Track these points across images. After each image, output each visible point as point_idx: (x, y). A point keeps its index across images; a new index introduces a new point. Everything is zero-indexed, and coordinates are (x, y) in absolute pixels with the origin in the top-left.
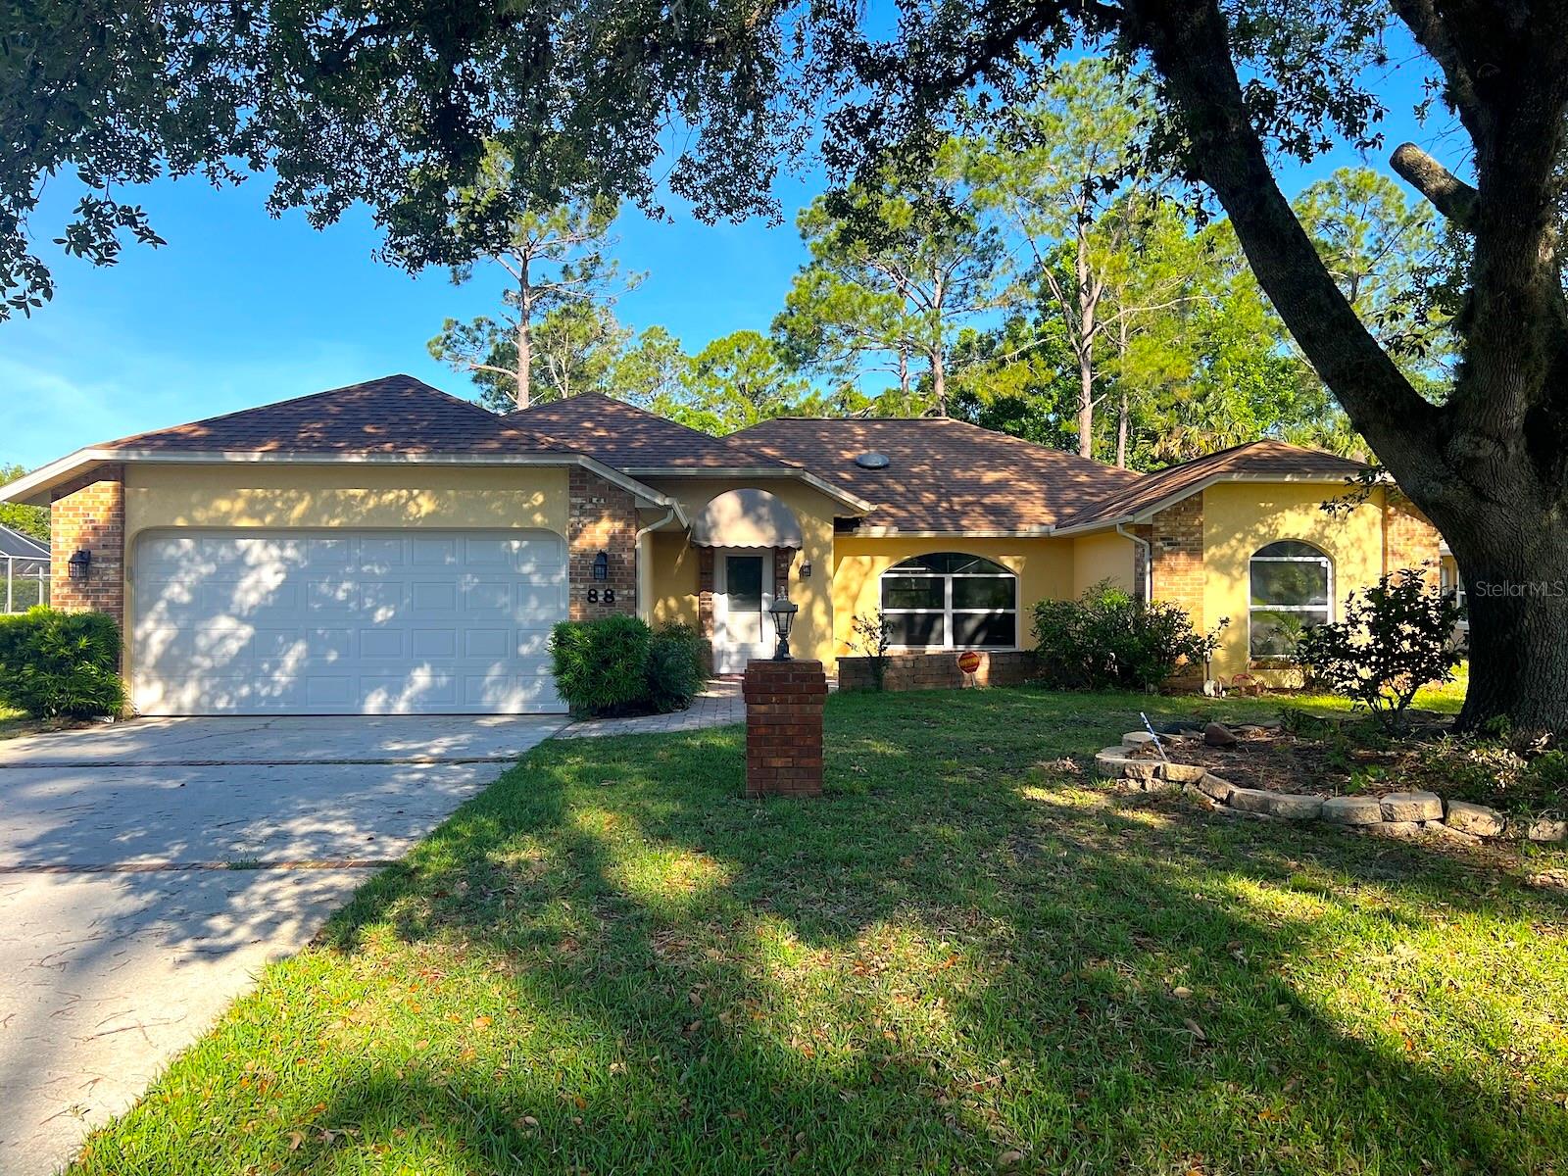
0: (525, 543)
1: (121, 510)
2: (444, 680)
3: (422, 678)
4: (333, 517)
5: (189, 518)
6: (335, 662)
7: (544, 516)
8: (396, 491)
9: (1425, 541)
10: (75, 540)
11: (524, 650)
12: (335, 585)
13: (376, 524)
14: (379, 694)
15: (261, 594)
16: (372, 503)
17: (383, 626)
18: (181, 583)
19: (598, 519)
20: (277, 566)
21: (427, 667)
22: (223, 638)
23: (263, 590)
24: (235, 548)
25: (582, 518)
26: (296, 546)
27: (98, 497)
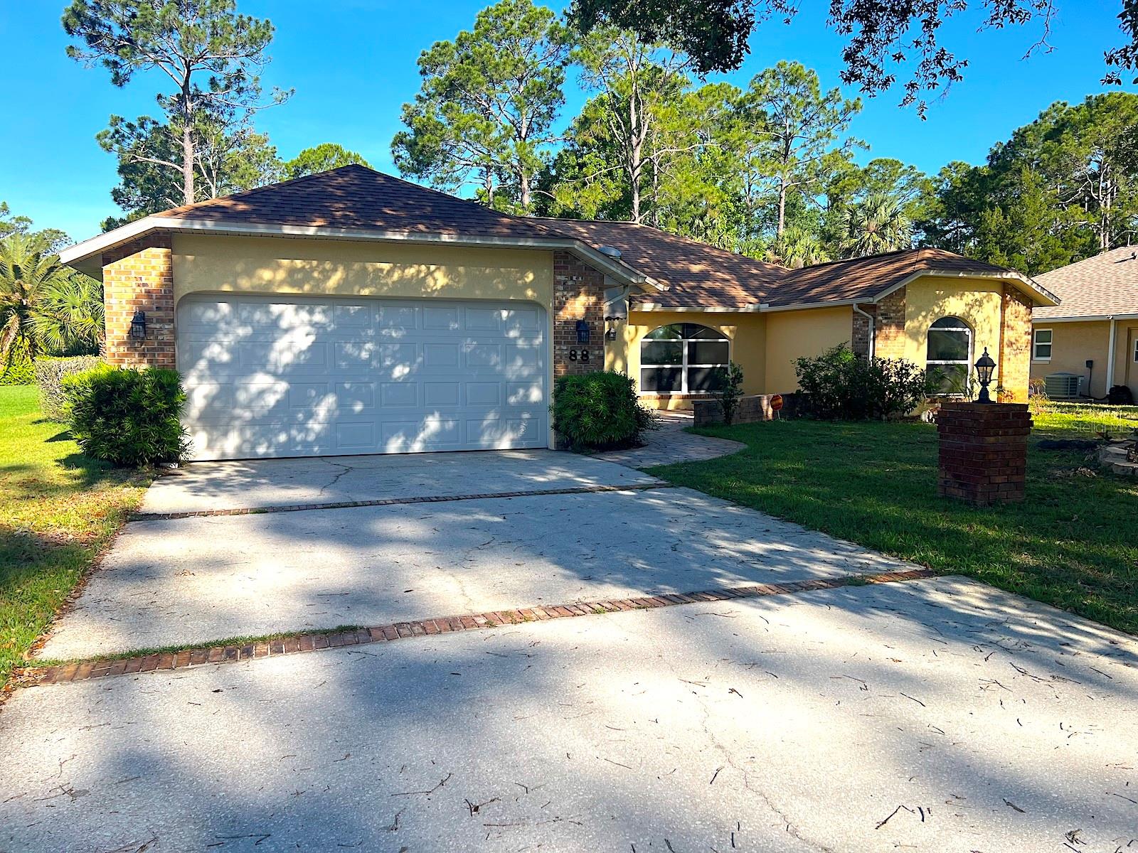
0: (512, 312)
1: (170, 276)
2: (450, 424)
3: (433, 424)
4: (363, 287)
5: (234, 284)
6: (362, 411)
7: (534, 291)
8: (416, 266)
9: (1025, 319)
10: (128, 302)
11: (512, 400)
12: (359, 345)
13: (400, 294)
14: (399, 437)
15: (295, 355)
16: (396, 276)
17: (400, 381)
18: (221, 344)
19: (577, 295)
20: (308, 329)
21: (437, 415)
22: (261, 393)
23: (296, 350)
24: (268, 312)
25: (565, 293)
26: (324, 312)
27: (150, 262)
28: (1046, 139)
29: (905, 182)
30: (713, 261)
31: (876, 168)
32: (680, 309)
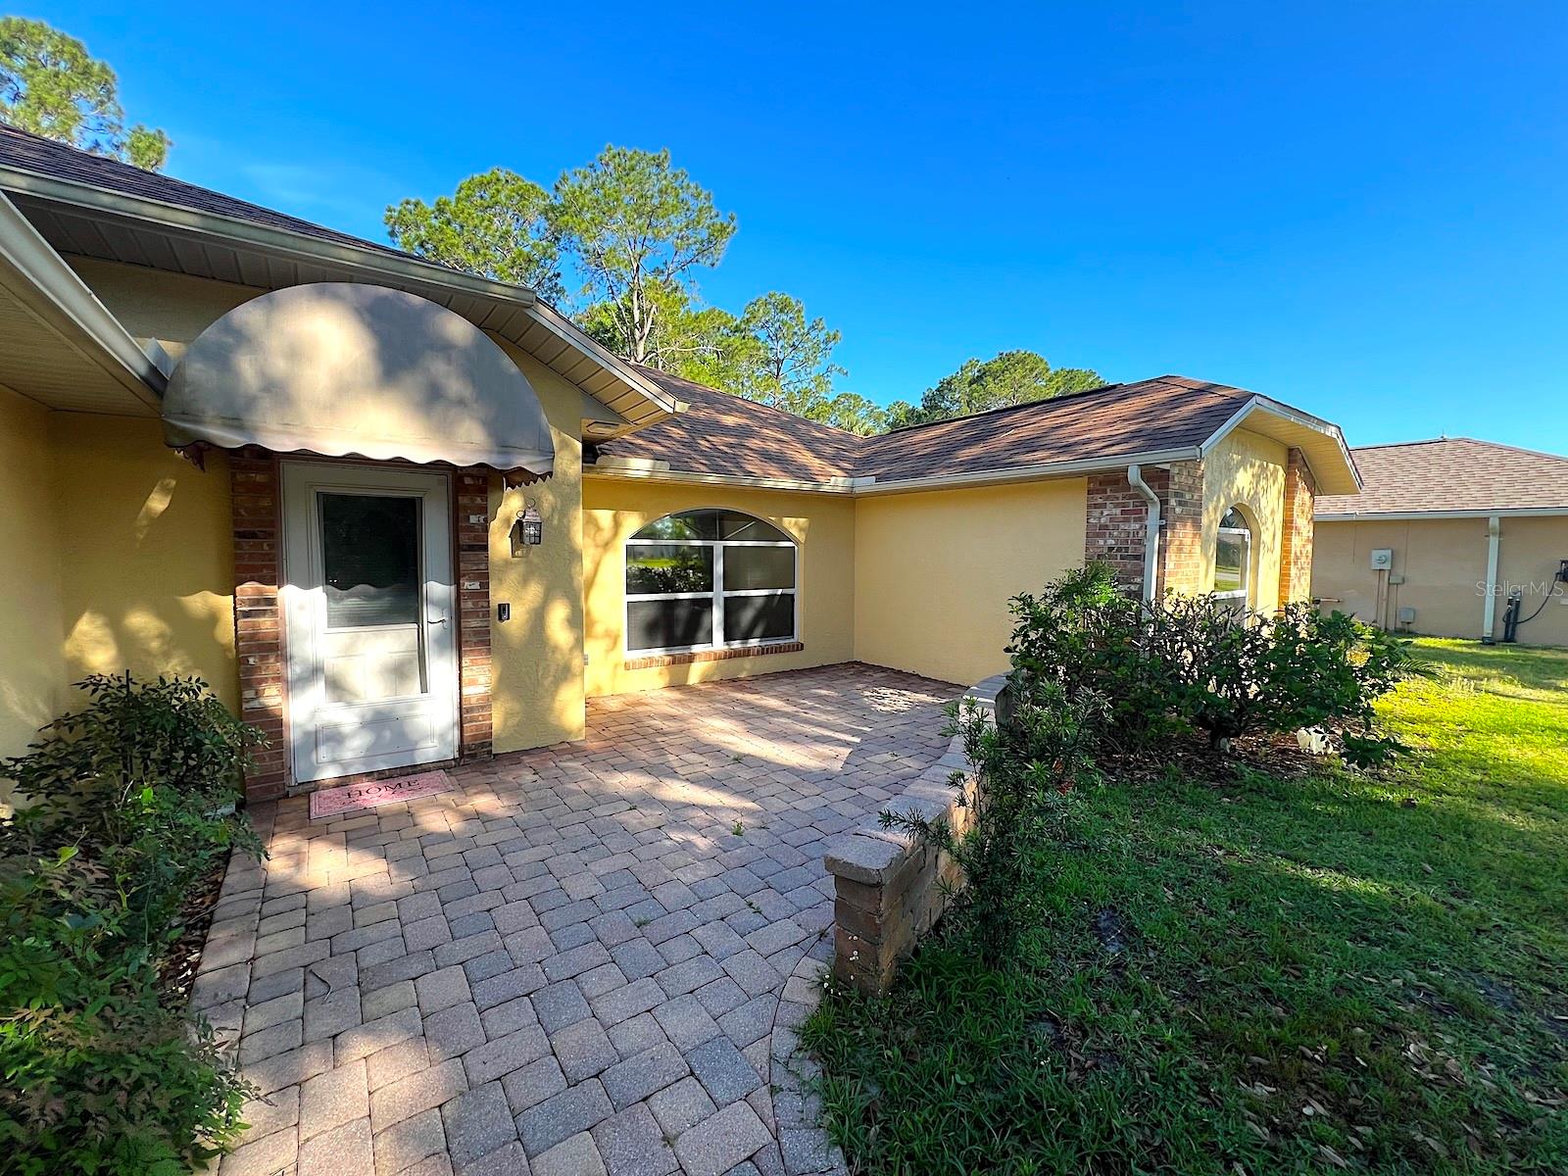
28: (971, 384)
29: (865, 413)
30: (751, 414)
31: (842, 400)
32: (712, 479)
